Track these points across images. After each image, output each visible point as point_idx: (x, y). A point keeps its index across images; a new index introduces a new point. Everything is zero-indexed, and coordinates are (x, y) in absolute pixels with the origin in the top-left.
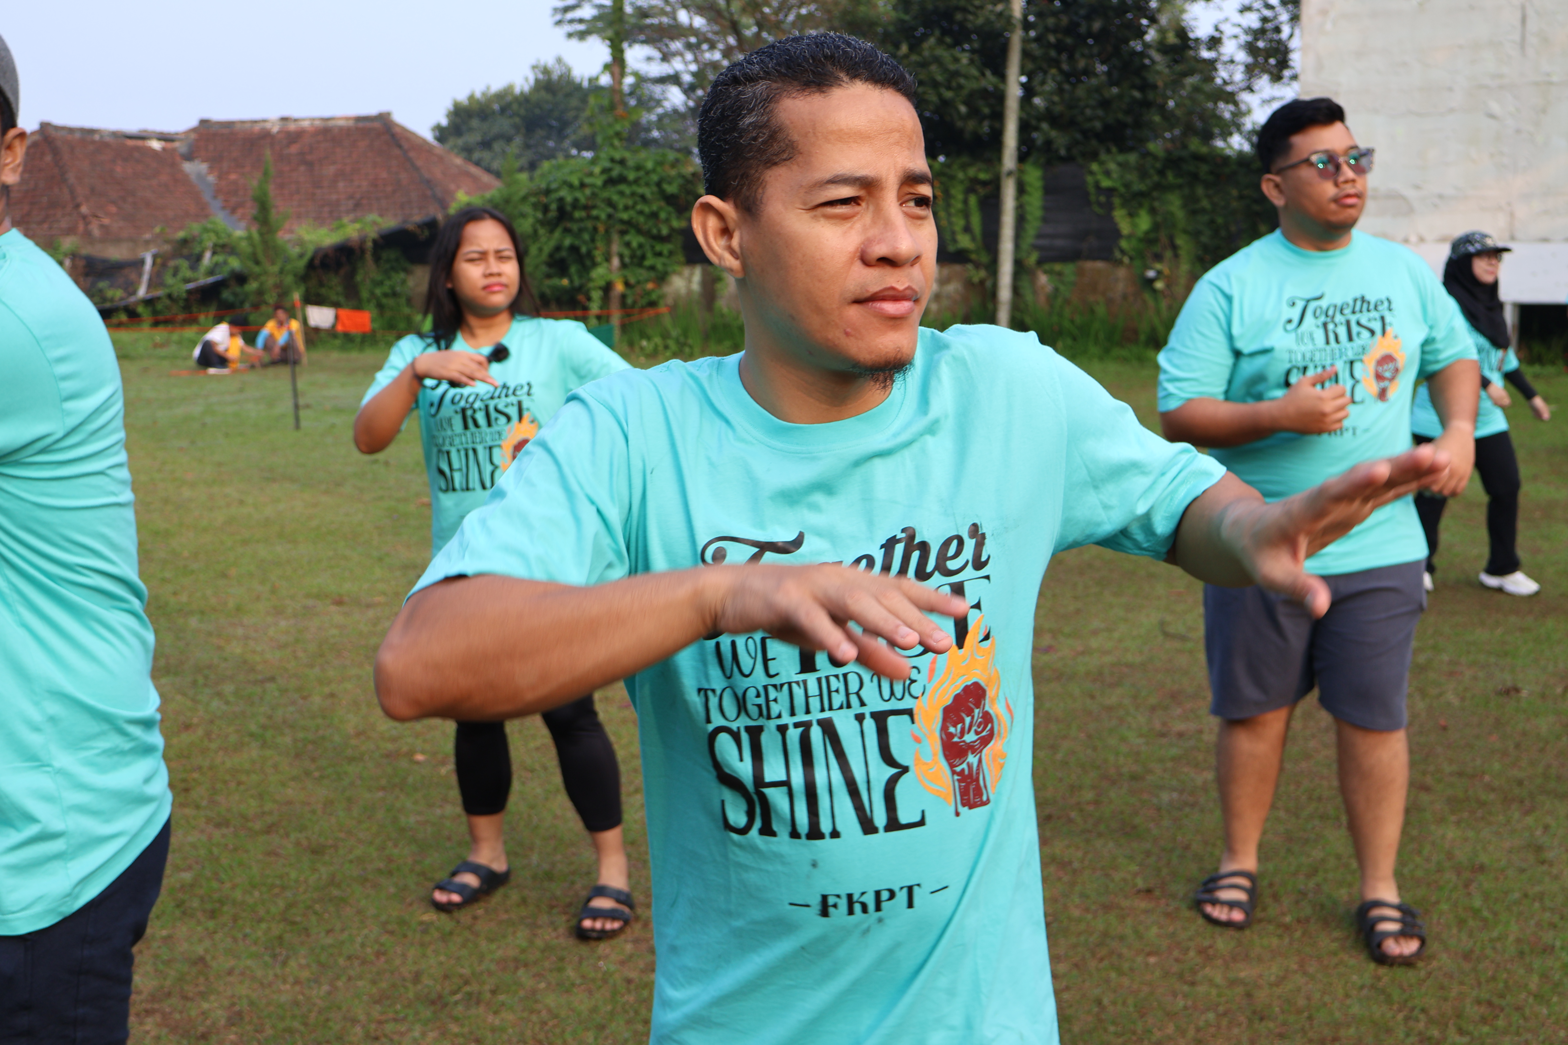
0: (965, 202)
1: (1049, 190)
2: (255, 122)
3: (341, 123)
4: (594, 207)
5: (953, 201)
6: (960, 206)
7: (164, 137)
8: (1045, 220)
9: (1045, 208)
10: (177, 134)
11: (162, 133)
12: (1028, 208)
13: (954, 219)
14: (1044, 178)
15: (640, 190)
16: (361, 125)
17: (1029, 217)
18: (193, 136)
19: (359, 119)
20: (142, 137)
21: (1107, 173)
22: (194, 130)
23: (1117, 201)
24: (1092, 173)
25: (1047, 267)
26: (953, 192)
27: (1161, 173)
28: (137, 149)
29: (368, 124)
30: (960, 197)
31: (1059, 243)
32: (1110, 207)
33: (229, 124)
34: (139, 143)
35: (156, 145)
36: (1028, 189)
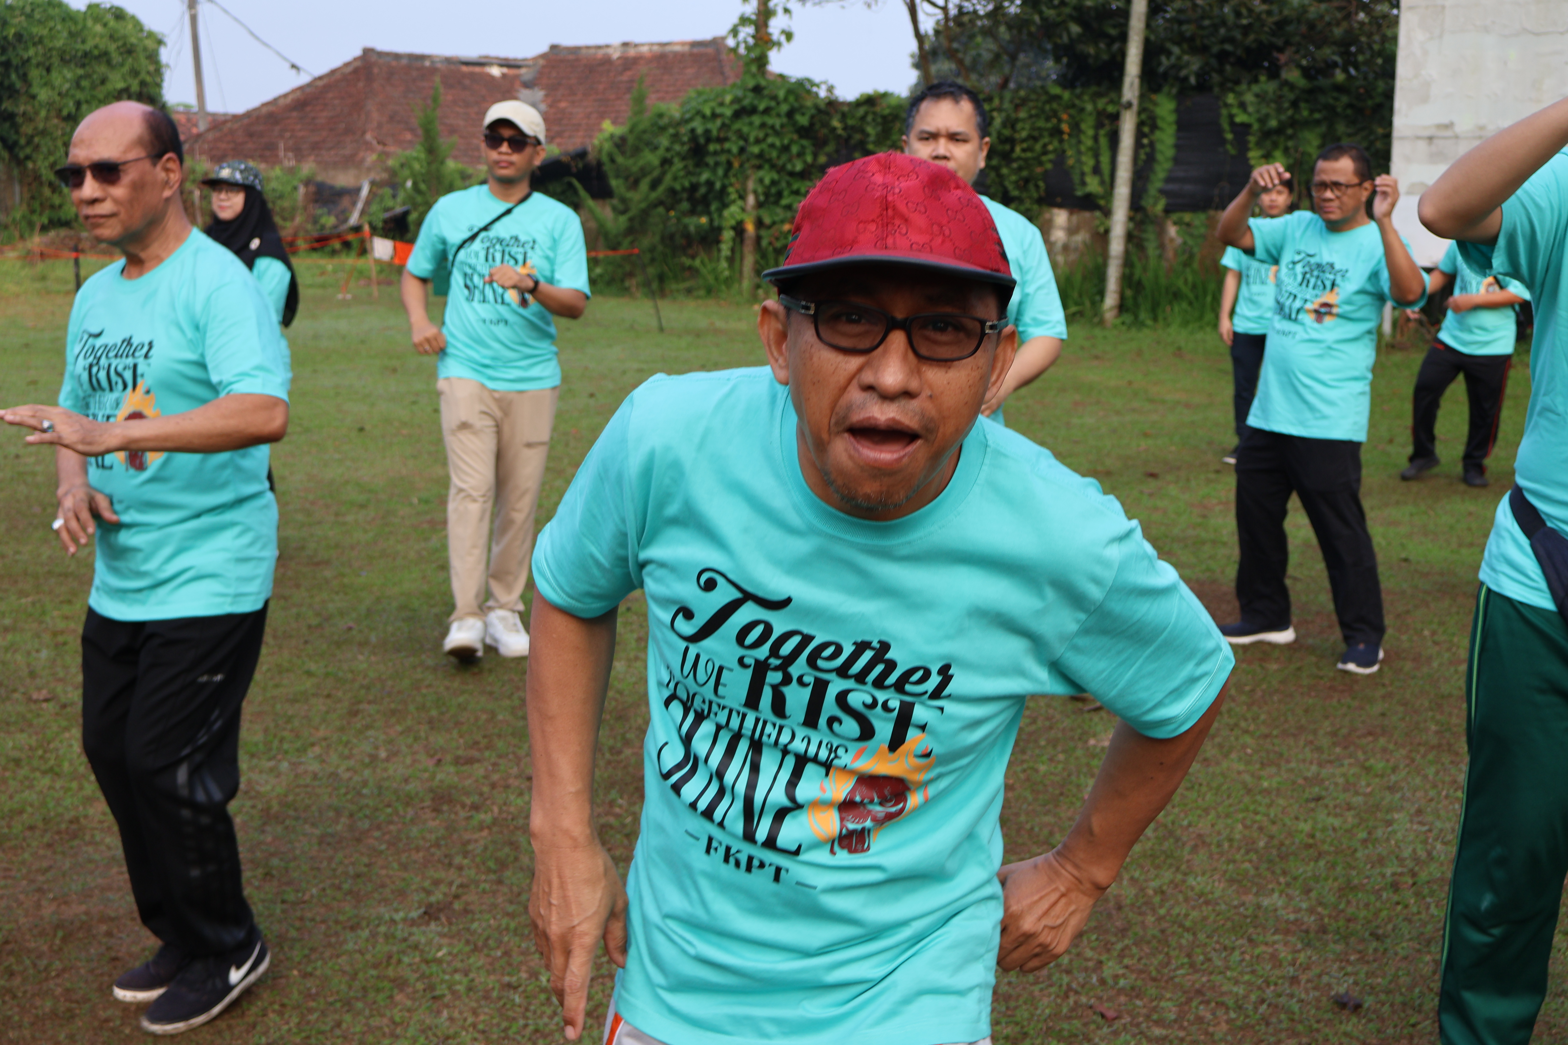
0: (1096, 138)
1: (1182, 126)
2: (599, 47)
3: (678, 48)
4: (726, 139)
5: (1083, 138)
6: (1089, 143)
7: (506, 63)
8: (1176, 160)
9: (1177, 146)
10: (525, 60)
11: (506, 59)
12: (1159, 146)
13: (1084, 159)
14: (1177, 111)
15: (770, 121)
16: (695, 50)
17: (1159, 157)
18: (541, 62)
19: (695, 44)
20: (482, 63)
21: (1243, 106)
22: (543, 56)
23: (1252, 139)
24: (1227, 105)
25: (1175, 216)
26: (1083, 126)
27: (1295, 104)
28: (472, 75)
29: (702, 50)
30: (1091, 132)
31: (1189, 188)
32: (1243, 147)
33: (576, 50)
34: (477, 69)
35: (496, 71)
36: (1160, 123)
